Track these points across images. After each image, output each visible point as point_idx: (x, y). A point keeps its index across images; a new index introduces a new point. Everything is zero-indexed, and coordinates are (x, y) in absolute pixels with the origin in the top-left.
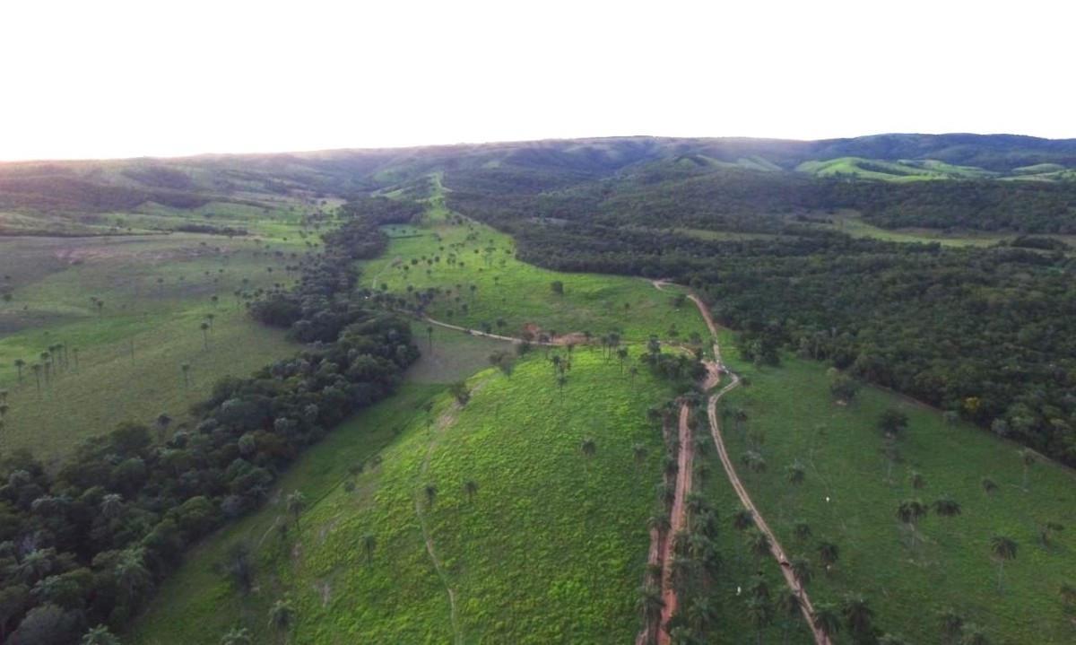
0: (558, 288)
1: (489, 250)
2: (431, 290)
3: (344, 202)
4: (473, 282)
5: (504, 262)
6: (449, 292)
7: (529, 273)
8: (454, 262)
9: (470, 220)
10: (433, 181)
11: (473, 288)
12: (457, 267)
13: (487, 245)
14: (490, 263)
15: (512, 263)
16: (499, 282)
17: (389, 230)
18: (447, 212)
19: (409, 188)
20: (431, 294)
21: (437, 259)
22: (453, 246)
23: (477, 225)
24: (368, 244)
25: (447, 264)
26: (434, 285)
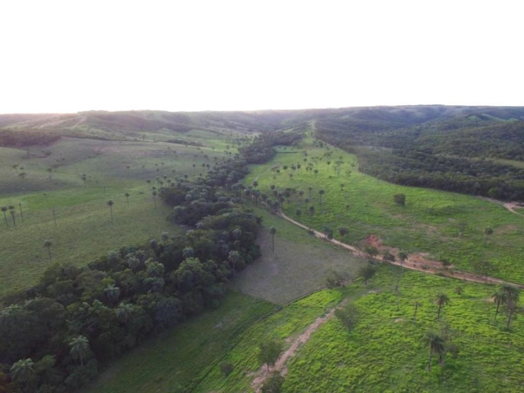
0: (400, 200)
1: (338, 163)
2: (289, 189)
3: (261, 133)
4: (323, 187)
5: (350, 172)
6: (301, 193)
7: (371, 183)
8: (311, 169)
9: (328, 144)
10: (310, 124)
11: (322, 192)
12: (313, 173)
13: (338, 160)
14: (338, 173)
15: (356, 174)
16: (343, 188)
17: (277, 149)
18: (315, 140)
19: (297, 128)
20: (288, 192)
21: (299, 167)
22: (313, 158)
23: (332, 148)
24: (261, 155)
25: (305, 170)
26: (292, 186)
